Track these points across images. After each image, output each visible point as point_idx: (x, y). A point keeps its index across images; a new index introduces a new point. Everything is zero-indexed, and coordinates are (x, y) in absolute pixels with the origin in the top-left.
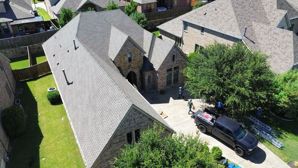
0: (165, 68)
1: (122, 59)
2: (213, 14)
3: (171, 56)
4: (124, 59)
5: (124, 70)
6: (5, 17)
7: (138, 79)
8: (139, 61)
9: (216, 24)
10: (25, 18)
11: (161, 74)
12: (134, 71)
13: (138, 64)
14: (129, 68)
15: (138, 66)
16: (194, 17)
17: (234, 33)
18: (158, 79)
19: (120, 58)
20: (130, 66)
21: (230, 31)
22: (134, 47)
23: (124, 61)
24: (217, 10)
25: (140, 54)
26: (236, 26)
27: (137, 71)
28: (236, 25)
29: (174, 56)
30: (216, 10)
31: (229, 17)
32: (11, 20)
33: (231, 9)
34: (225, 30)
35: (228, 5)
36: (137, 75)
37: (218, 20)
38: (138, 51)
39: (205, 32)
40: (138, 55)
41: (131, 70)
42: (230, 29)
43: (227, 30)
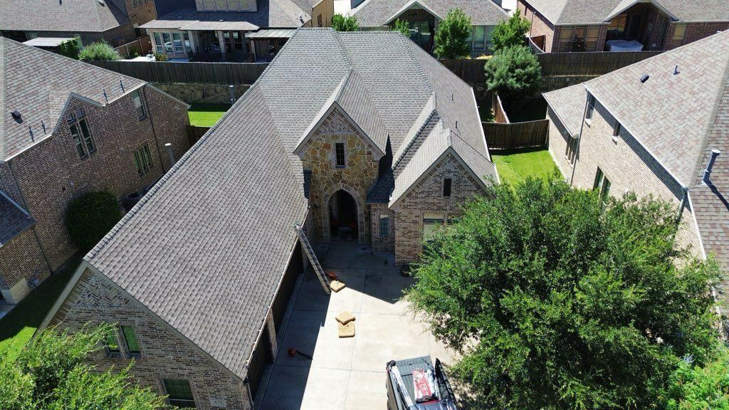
0: (419, 206)
1: (318, 155)
2: (663, 85)
3: (438, 179)
4: (324, 156)
5: (324, 183)
6: (249, 21)
7: (361, 215)
8: (365, 172)
9: (652, 120)
10: (283, 26)
11: (404, 221)
12: (350, 193)
13: (361, 176)
14: (336, 182)
15: (362, 182)
16: (616, 84)
17: (679, 162)
18: (396, 231)
19: (314, 152)
20: (338, 177)
21: (671, 152)
22: (353, 133)
23: (323, 161)
24: (679, 75)
25: (369, 153)
26: (697, 141)
27: (356, 194)
28: (699, 137)
29: (448, 183)
30: (676, 73)
31: (695, 105)
32: (256, 28)
33: (716, 77)
34: (661, 145)
35: (714, 65)
36: (357, 203)
37: (664, 108)
38: (363, 146)
39: (622, 136)
40: (362, 153)
41: (341, 186)
42: (675, 145)
43: (666, 144)
